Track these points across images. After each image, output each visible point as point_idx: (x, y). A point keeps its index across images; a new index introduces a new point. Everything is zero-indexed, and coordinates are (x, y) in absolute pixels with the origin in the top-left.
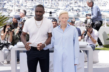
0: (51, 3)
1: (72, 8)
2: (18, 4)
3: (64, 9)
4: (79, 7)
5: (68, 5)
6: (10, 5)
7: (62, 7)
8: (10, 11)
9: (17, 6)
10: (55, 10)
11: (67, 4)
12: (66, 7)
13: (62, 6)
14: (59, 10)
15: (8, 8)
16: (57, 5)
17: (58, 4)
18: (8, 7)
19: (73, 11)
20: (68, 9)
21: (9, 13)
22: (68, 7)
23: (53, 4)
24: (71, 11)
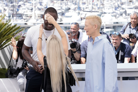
0: (93, 4)
1: (124, 10)
2: (41, 6)
3: (112, 13)
4: (136, 9)
5: (119, 6)
6: (28, 8)
7: (109, 9)
8: (28, 18)
9: (40, 9)
10: (99, 15)
11: (116, 4)
12: (115, 10)
13: (109, 7)
14: (105, 14)
15: (25, 13)
16: (101, 6)
17: (103, 4)
18: (25, 11)
19: (126, 15)
20: (119, 12)
21: (26, 20)
22: (118, 9)
23: (94, 5)
24: (124, 15)
